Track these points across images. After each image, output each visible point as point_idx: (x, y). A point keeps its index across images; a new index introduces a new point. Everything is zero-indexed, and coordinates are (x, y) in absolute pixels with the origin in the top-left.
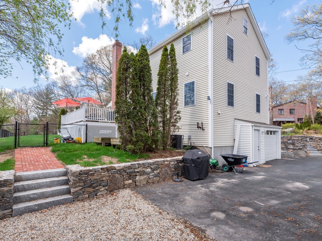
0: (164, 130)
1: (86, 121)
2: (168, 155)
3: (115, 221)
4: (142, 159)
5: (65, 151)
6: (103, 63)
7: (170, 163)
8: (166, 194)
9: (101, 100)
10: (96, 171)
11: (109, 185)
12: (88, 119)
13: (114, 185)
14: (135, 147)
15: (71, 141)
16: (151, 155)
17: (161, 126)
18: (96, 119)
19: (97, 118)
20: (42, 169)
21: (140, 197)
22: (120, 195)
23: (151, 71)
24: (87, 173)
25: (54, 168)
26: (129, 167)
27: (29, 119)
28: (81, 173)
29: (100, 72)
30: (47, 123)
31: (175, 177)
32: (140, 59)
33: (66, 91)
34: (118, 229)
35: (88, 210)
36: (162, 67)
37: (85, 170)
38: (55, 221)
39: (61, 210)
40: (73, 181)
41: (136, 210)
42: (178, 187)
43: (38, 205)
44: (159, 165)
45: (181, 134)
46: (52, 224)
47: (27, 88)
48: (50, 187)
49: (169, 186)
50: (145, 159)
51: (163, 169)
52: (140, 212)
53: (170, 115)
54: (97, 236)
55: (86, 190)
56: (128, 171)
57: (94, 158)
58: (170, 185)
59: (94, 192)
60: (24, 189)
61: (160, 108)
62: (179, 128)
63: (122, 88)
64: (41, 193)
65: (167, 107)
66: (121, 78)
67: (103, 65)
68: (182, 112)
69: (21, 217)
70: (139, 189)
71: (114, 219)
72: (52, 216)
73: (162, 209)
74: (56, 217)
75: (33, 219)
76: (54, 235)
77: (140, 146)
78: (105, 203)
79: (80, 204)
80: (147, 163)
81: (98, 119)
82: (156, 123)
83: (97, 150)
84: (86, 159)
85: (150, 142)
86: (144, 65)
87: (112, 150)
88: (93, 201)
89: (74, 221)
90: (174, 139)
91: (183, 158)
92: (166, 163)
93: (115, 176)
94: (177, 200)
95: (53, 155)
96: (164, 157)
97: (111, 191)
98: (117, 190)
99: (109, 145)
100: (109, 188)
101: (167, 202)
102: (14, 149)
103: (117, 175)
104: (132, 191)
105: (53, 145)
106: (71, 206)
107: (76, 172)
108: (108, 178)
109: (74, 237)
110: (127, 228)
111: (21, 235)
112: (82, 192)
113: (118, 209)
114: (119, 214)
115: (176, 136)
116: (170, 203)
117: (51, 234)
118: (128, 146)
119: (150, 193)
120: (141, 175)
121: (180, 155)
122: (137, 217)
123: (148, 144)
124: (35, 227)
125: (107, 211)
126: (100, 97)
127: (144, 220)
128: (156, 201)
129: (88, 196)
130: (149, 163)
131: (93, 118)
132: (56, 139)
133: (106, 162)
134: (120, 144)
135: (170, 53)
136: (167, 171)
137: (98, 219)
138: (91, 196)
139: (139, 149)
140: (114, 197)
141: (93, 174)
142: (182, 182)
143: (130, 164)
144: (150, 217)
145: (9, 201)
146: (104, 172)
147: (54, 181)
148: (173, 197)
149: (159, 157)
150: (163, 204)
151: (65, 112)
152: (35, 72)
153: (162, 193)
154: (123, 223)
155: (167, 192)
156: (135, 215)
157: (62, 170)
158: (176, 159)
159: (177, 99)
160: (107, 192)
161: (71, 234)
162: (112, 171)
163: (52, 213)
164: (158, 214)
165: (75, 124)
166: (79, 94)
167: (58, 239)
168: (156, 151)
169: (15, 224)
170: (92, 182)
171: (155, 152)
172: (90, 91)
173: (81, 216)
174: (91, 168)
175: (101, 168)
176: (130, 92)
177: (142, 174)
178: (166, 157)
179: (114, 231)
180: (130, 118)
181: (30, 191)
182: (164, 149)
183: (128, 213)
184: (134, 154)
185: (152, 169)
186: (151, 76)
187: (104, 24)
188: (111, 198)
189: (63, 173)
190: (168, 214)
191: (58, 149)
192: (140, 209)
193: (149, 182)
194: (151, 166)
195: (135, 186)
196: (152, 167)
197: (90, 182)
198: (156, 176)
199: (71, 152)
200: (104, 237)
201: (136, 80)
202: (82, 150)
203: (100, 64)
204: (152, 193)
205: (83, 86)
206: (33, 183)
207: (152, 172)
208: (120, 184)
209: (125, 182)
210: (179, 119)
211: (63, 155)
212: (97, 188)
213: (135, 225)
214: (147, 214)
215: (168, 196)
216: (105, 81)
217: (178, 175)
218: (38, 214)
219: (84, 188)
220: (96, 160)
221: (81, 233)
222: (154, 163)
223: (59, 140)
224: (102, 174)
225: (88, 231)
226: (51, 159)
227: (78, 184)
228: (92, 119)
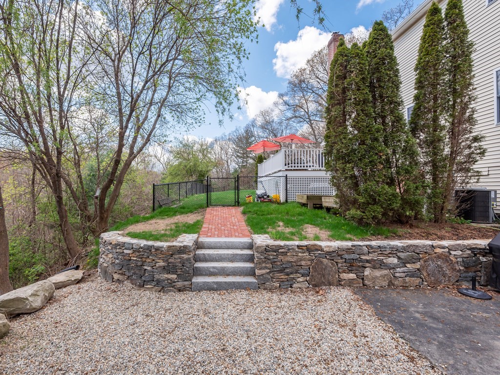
0: (435, 179)
1: (286, 170)
2: (447, 234)
3: (313, 342)
4: (379, 237)
5: (257, 213)
6: (318, 78)
7: (449, 252)
8: (435, 319)
9: (315, 136)
10: (289, 249)
11: (312, 276)
12: (289, 167)
13: (320, 276)
14: (363, 214)
15: (266, 199)
16: (401, 230)
17: (428, 172)
18: (304, 167)
19: (305, 165)
20: (226, 237)
21: (369, 311)
22: (330, 296)
23: (398, 65)
24: (276, 249)
25: (239, 237)
26: (349, 250)
27: (230, 171)
28: (267, 249)
29: (313, 92)
30: (238, 175)
31: (465, 285)
32: (371, 51)
33: (267, 131)
34: (315, 359)
35: (275, 308)
36: (426, 50)
37: (273, 245)
38: (231, 310)
39: (241, 297)
40: (257, 259)
41: (357, 334)
42: (473, 311)
43: (217, 283)
44: (418, 254)
45: (488, 188)
46: (227, 315)
47: (226, 134)
48: (232, 261)
49: (445, 302)
50: (387, 238)
51: (431, 262)
52: (364, 341)
53: (452, 148)
54: (278, 358)
55: (275, 275)
56: (347, 256)
57: (292, 227)
58: (449, 300)
59: (287, 281)
60: (205, 259)
61: (422, 136)
62: (478, 174)
63: (336, 111)
64: (221, 267)
65: (444, 132)
66: (334, 94)
67: (318, 80)
68: (487, 139)
69: (199, 294)
70: (369, 293)
71: (312, 337)
72: (229, 303)
73: (418, 352)
74: (234, 305)
75: (209, 299)
76: (225, 332)
77: (374, 212)
78: (302, 304)
79: (267, 295)
80: (388, 247)
81: (307, 167)
82: (411, 168)
83: (300, 214)
84: (281, 227)
85: (398, 205)
86: (380, 59)
87: (323, 215)
88: (286, 295)
89: (253, 320)
90: (464, 200)
91: (489, 245)
92: (438, 250)
93: (321, 262)
94: (465, 343)
95: (243, 218)
96: (435, 237)
97: (315, 286)
98: (326, 285)
99: (320, 207)
100: (312, 280)
101: (434, 340)
102: (206, 207)
103: (325, 261)
104: (355, 294)
105: (245, 204)
106: (254, 295)
107: (260, 247)
108: (309, 263)
109: (248, 345)
110: (332, 364)
111: (193, 318)
112: (270, 277)
113: (322, 322)
114: (321, 331)
115: (469, 192)
116: (441, 344)
117: (222, 330)
118: (350, 210)
119: (394, 307)
120: (374, 268)
121: (484, 236)
122: (356, 350)
123: (392, 209)
124: (209, 313)
125: (304, 319)
126: (314, 132)
127: (369, 361)
128: (405, 328)
129: (278, 285)
130: (393, 248)
131: (299, 165)
132: (248, 197)
133: (308, 236)
134: (337, 206)
135: (446, 15)
136: (442, 268)
137: (286, 328)
138: (284, 287)
139: (373, 218)
140: (319, 297)
141: (285, 253)
142: (487, 302)
143: (350, 244)
144: (385, 360)
145: (189, 271)
146: (303, 253)
147: (236, 254)
148: (453, 331)
149: (421, 237)
150: (423, 340)
151: (262, 159)
152: (218, 112)
153: (424, 314)
154: (325, 352)
155: (439, 315)
156: (351, 344)
157: (246, 240)
158: (469, 245)
159: (470, 110)
160: (308, 285)
161: (244, 339)
162: (316, 252)
163: (231, 299)
164: (406, 358)
165: (273, 175)
166: (284, 132)
167: (228, 341)
168: (414, 223)
169: (191, 301)
170: (284, 266)
171: (411, 226)
172: (298, 125)
173: (264, 314)
174: (282, 243)
175: (298, 246)
176: (353, 116)
177: (378, 266)
178: (442, 238)
179: (308, 362)
180: (353, 162)
181: (212, 263)
182: (437, 220)
183: (340, 334)
184: (362, 226)
185: (402, 259)
186: (397, 76)
187: (299, 11)
188: (315, 299)
189: (248, 244)
190: (433, 368)
191: (250, 210)
192: (366, 334)
193: (393, 285)
194: (398, 254)
195: (361, 285)
196: (402, 255)
197: (282, 265)
198: (411, 274)
199: (264, 215)
200: (289, 364)
201: (363, 90)
202: (279, 214)
203: (312, 81)
204: (399, 308)
205: (288, 119)
206: (214, 253)
207: (401, 265)
208: (332, 276)
209: (341, 275)
210: (480, 153)
211: (253, 218)
212: (293, 277)
213: (348, 364)
214: (378, 349)
215: (440, 326)
216: (320, 104)
217: (474, 281)
218: (216, 295)
219: (272, 272)
220: (294, 230)
221: (258, 343)
222: (405, 249)
223: (252, 197)
224: (300, 254)
225: (267, 343)
226: (240, 223)
227: (264, 265)
228: (295, 167)
